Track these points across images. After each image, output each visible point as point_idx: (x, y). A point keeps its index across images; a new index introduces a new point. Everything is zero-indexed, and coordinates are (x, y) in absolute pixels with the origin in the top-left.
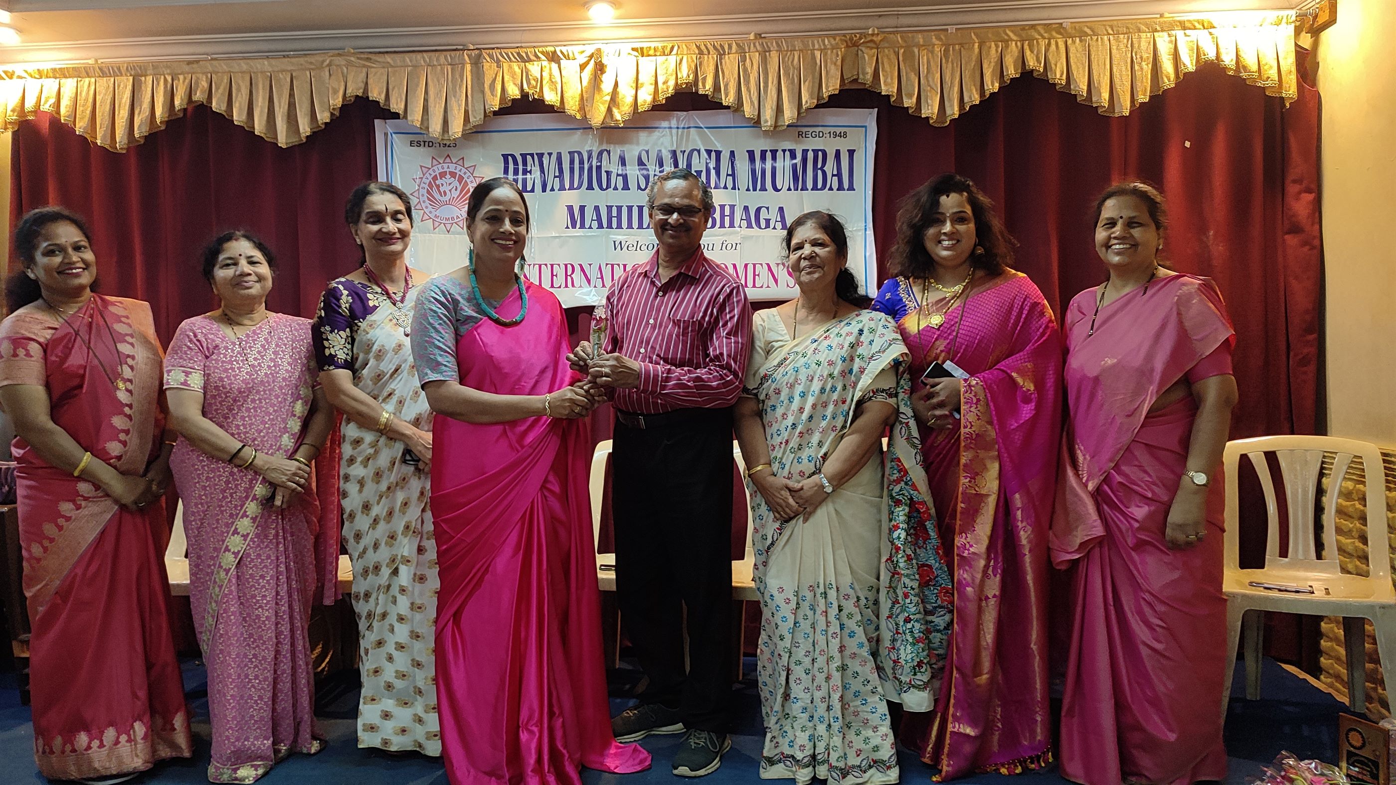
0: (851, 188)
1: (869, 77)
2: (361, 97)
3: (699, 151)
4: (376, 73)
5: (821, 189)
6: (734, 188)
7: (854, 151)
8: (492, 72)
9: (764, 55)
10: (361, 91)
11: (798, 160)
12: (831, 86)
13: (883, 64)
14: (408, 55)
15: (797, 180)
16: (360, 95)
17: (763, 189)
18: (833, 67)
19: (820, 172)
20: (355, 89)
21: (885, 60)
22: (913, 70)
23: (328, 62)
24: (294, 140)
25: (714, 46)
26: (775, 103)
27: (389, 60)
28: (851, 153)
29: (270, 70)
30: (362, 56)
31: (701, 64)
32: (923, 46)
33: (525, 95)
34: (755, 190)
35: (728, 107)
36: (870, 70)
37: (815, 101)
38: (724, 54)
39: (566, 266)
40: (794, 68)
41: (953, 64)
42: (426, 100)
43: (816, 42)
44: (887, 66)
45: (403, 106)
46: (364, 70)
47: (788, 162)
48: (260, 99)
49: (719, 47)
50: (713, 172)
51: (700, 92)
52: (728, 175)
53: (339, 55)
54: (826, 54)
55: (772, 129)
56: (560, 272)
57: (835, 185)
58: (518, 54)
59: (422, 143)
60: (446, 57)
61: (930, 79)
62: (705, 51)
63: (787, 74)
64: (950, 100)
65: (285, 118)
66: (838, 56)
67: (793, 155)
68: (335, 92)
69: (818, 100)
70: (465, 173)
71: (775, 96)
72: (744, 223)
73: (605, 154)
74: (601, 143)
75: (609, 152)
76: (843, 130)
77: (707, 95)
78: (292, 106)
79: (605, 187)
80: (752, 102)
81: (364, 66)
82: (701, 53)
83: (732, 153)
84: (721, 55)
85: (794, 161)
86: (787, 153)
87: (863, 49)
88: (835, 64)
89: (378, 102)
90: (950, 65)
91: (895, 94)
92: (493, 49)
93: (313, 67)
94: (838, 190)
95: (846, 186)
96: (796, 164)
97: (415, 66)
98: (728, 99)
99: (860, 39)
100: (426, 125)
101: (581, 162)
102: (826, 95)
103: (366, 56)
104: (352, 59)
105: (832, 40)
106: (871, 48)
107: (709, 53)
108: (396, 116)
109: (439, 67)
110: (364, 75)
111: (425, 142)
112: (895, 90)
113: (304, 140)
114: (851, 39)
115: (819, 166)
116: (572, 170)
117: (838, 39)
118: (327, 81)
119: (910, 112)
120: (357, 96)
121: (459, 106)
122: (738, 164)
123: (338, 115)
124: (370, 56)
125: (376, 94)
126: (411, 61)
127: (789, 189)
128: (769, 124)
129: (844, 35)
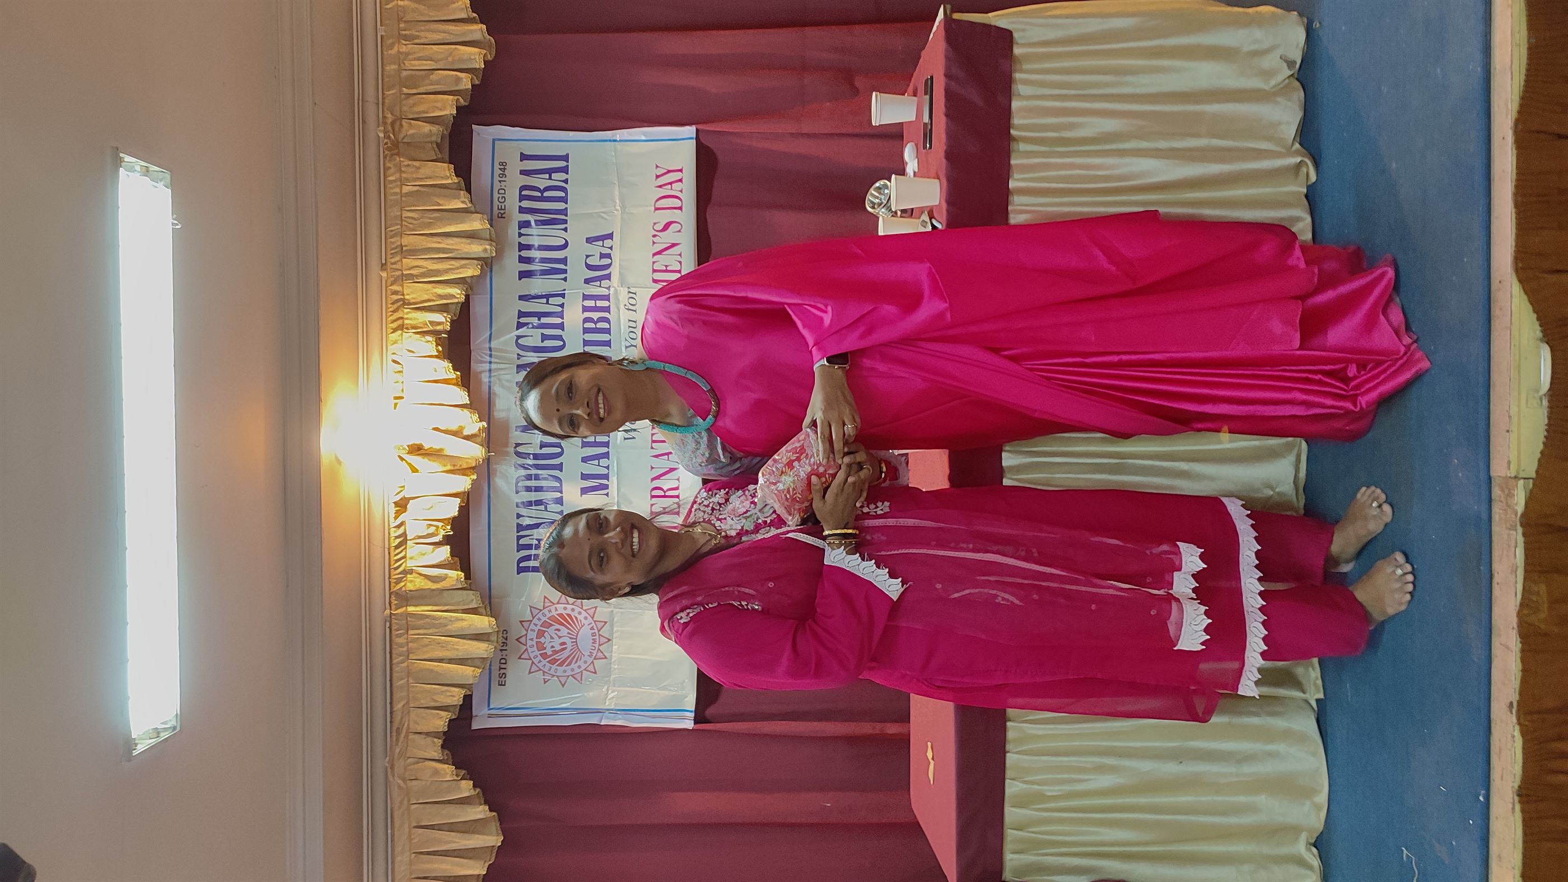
0: (565, 158)
1: (435, 129)
2: (444, 741)
3: (519, 337)
4: (416, 723)
5: (567, 194)
6: (563, 296)
7: (522, 154)
8: (418, 580)
9: (404, 252)
10: (436, 740)
11: (531, 218)
12: (445, 173)
13: (419, 113)
14: (394, 682)
15: (556, 220)
16: (440, 742)
17: (564, 261)
18: (422, 171)
19: (546, 194)
20: (434, 749)
21: (416, 109)
22: (428, 76)
23: (400, 782)
24: (495, 826)
25: (394, 311)
26: (464, 240)
27: (400, 706)
28: (524, 157)
29: (408, 854)
30: (394, 738)
31: (414, 328)
32: (399, 65)
33: (447, 540)
34: (565, 271)
35: (467, 297)
36: (427, 128)
37: (462, 192)
38: (403, 300)
39: (653, 497)
40: (422, 217)
41: (422, 31)
42: (450, 661)
43: (393, 191)
44: (421, 108)
45: (457, 690)
46: (411, 736)
47: (534, 230)
48: (444, 866)
49: (395, 306)
50: (544, 320)
51: (448, 328)
52: (547, 303)
53: (392, 768)
54: (407, 180)
55: (494, 244)
56: (661, 504)
57: (562, 176)
58: (397, 547)
59: (502, 671)
60: (399, 636)
61: (439, 57)
62: (400, 322)
63: (429, 225)
64: (464, 34)
65: (467, 835)
66: (408, 165)
67: (526, 224)
68: (436, 772)
69: (461, 190)
70: (539, 619)
71: (455, 239)
72: (605, 283)
73: (520, 449)
74: (507, 454)
75: (518, 445)
76: (497, 166)
77: (452, 322)
78: (451, 828)
79: (559, 450)
80: (461, 267)
81: (406, 736)
82: (401, 327)
83: (521, 298)
84: (404, 304)
85: (533, 223)
86: (523, 231)
87: (401, 136)
88: (419, 168)
89: (450, 721)
90: (422, 34)
91: (456, 98)
92: (390, 578)
93: (406, 802)
94: (567, 173)
95: (563, 164)
96: (536, 221)
97: (408, 675)
98: (457, 293)
99: (389, 138)
100: (478, 663)
101: (529, 477)
102: (456, 180)
103: (394, 734)
104: (397, 751)
105: (392, 171)
106: (401, 126)
107: (402, 318)
108: (468, 699)
109: (410, 645)
110: (417, 736)
111: (500, 668)
112: (451, 97)
113: (494, 813)
114: (389, 149)
115: (539, 194)
116: (538, 489)
117: (388, 165)
118: (424, 783)
119: (477, 82)
120: (443, 747)
121: (458, 619)
122: (533, 292)
123: (463, 772)
124: (395, 728)
125: (440, 722)
126: (402, 679)
127: (565, 230)
128: (488, 247)
129: (385, 157)
